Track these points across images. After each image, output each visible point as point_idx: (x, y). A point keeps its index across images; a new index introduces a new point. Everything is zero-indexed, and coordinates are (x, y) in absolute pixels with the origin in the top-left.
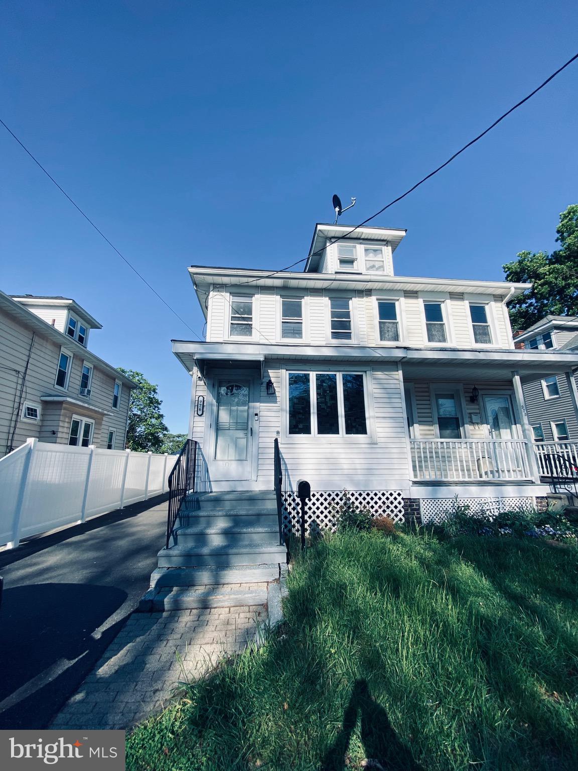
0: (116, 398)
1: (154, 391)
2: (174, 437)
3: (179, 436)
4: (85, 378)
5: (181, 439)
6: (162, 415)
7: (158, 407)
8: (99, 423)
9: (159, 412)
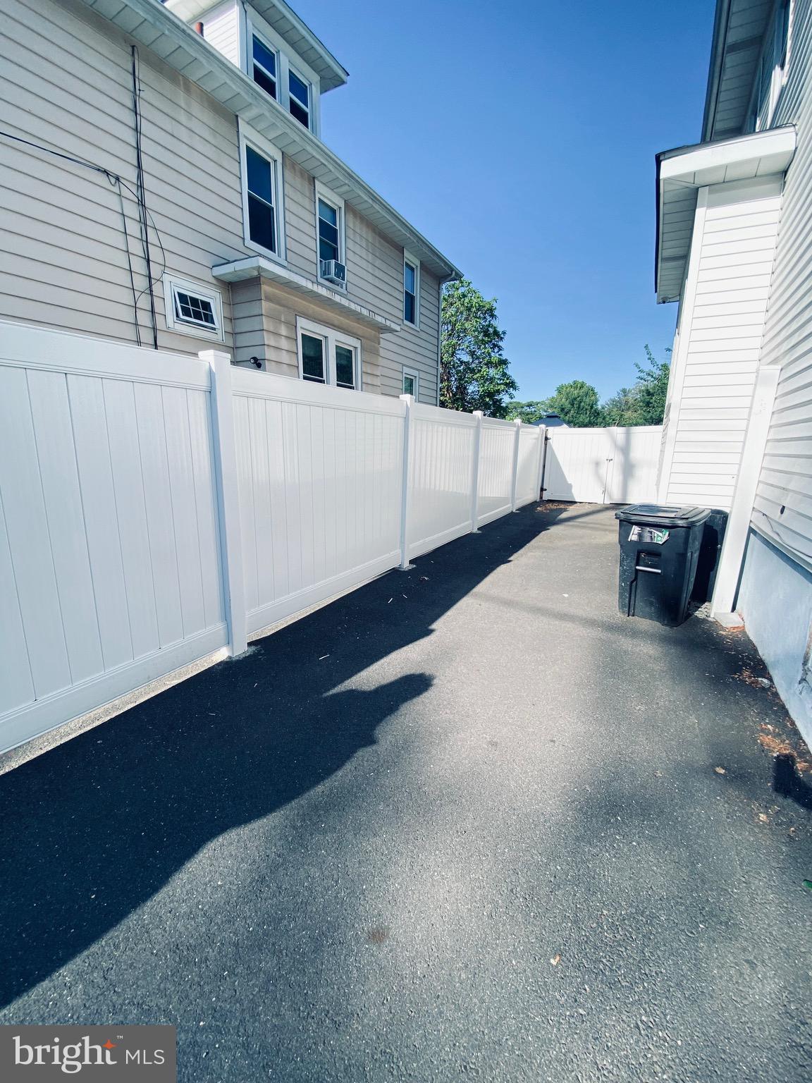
0: (410, 300)
1: (491, 312)
4: (328, 235)
7: (499, 347)
8: (371, 350)
9: (500, 355)
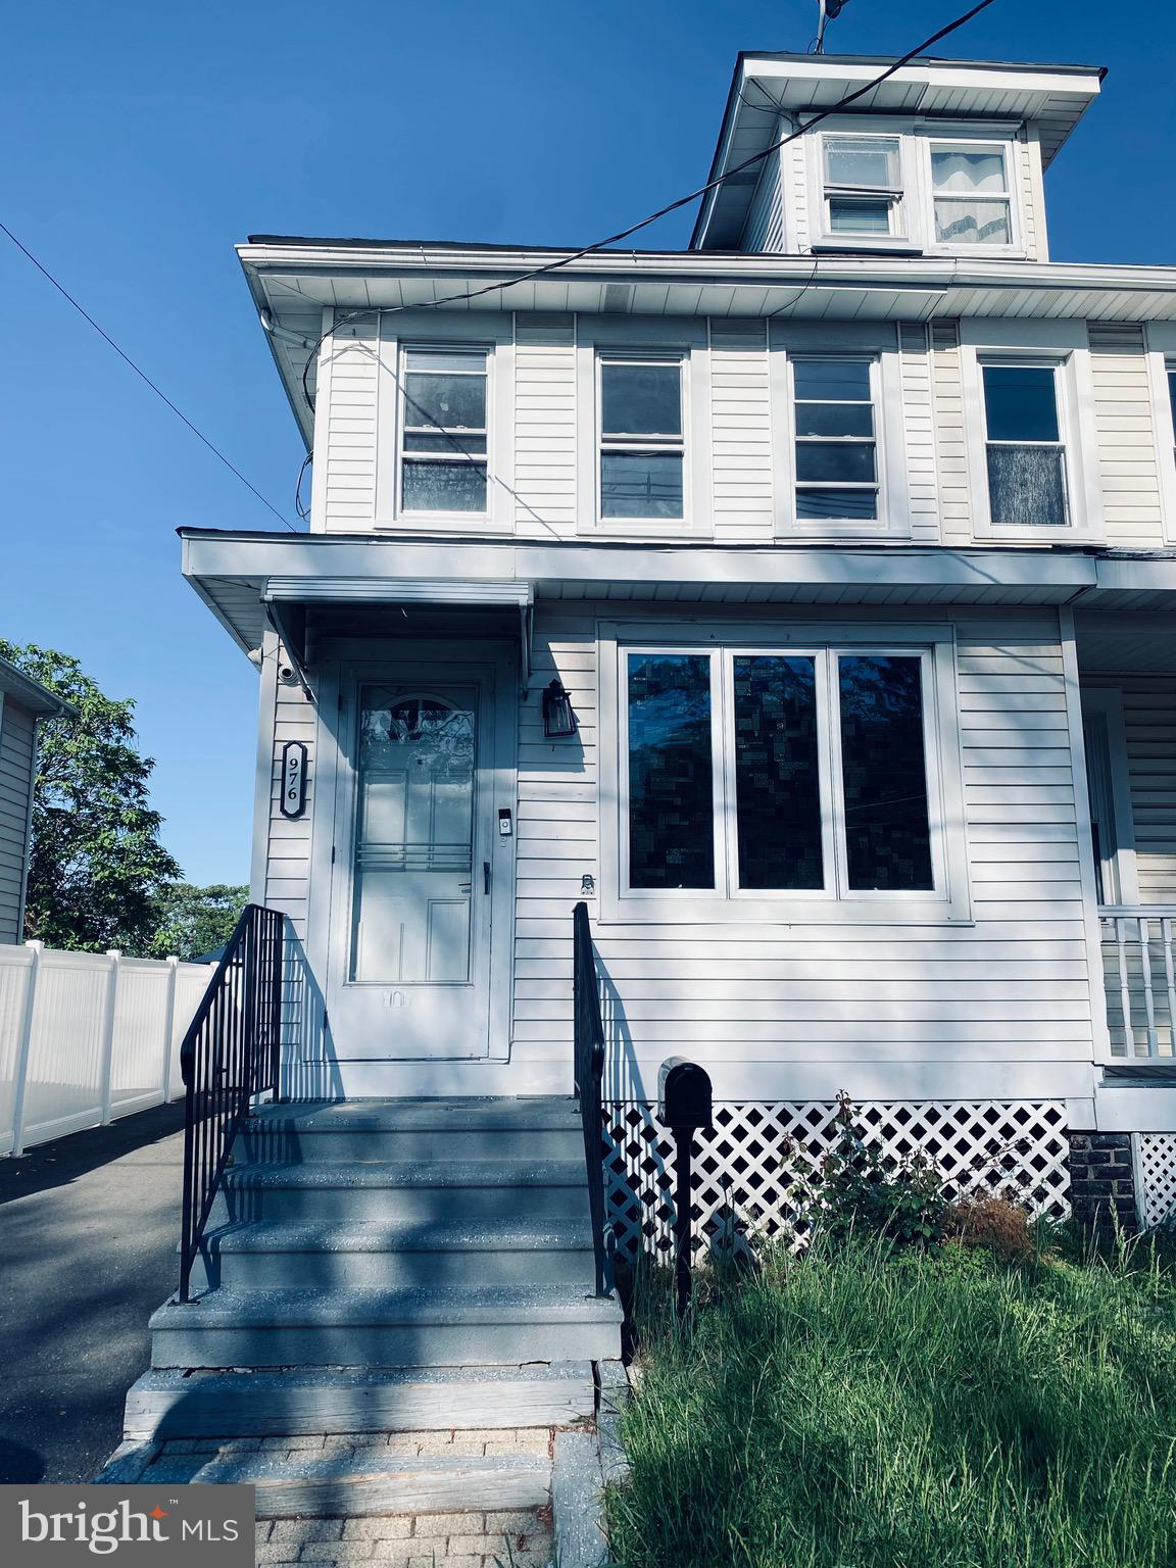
1: (122, 723)
2: (197, 898)
3: (216, 894)
5: (226, 905)
6: (155, 814)
7: (138, 786)
9: (142, 802)
